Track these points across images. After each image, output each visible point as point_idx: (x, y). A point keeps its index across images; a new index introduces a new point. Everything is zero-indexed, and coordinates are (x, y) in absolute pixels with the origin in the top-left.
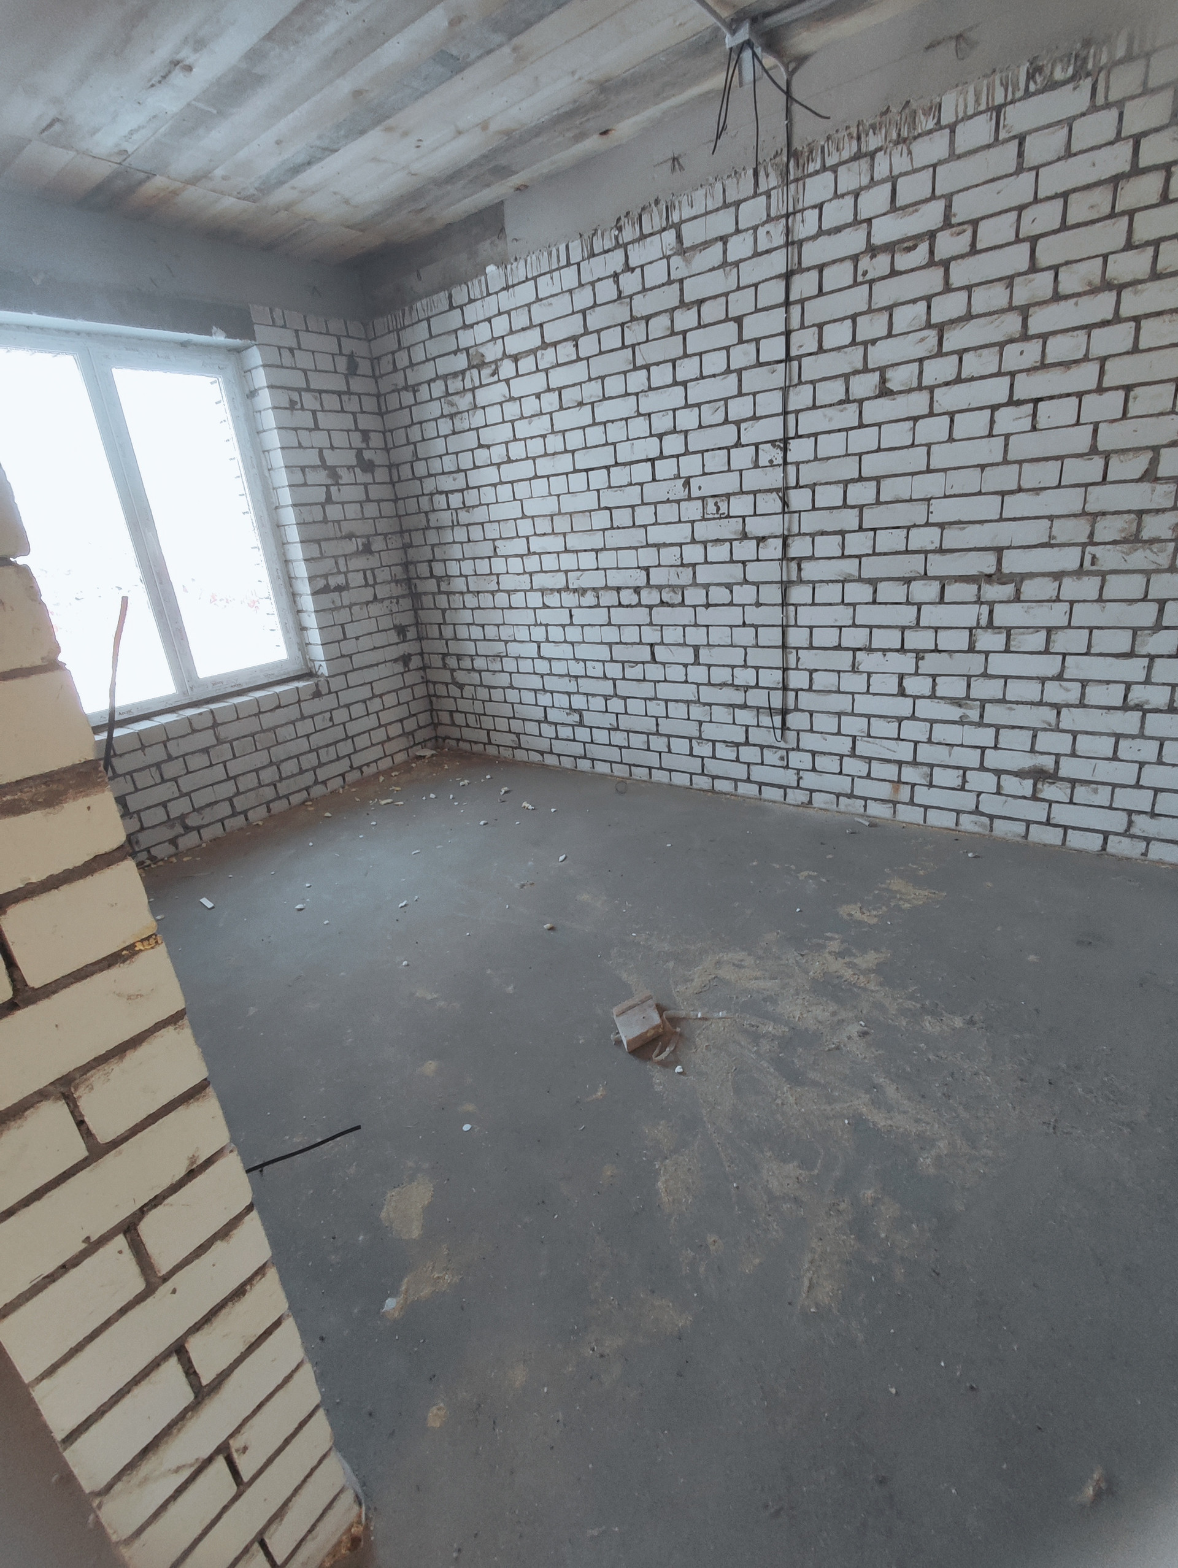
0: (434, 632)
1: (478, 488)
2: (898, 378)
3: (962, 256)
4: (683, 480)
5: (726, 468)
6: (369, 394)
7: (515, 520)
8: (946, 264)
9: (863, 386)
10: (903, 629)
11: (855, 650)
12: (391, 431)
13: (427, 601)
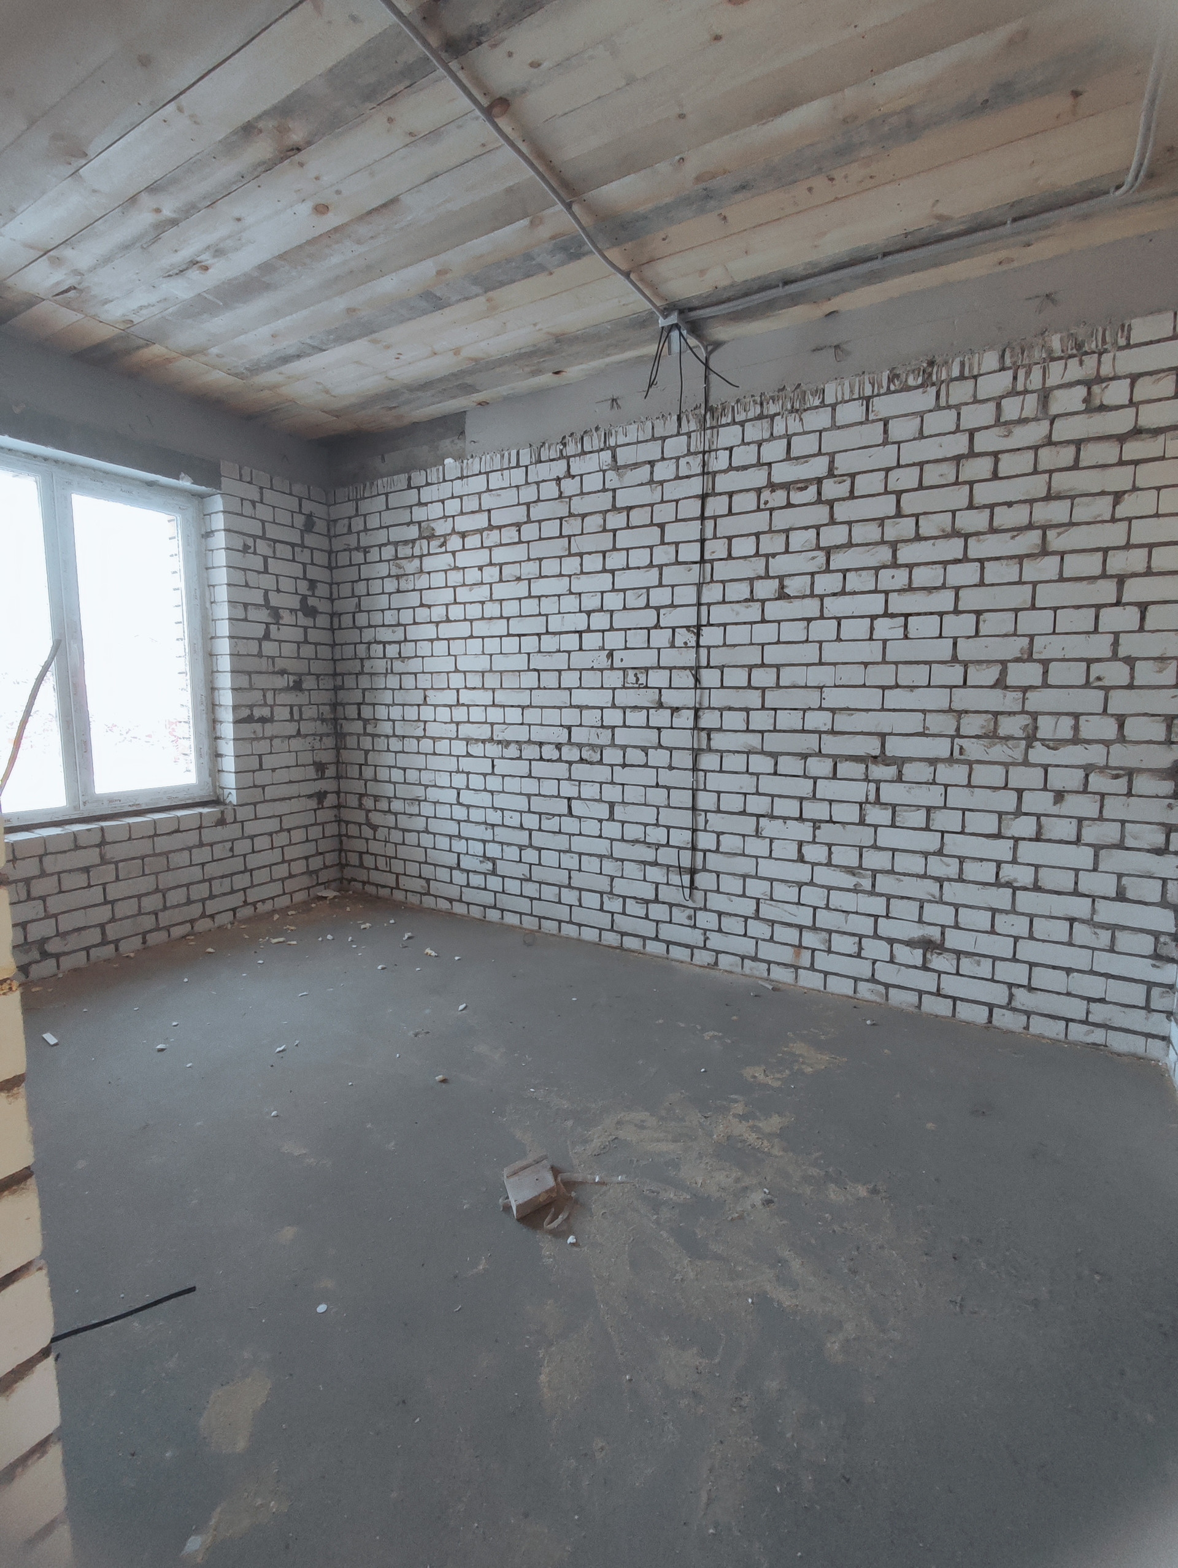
0: (354, 771)
1: (416, 641)
2: (794, 586)
3: (843, 499)
4: (607, 652)
5: (646, 646)
6: (322, 550)
7: (448, 673)
8: (831, 504)
9: (767, 588)
10: (801, 799)
11: (758, 816)
12: (338, 584)
13: (351, 742)
